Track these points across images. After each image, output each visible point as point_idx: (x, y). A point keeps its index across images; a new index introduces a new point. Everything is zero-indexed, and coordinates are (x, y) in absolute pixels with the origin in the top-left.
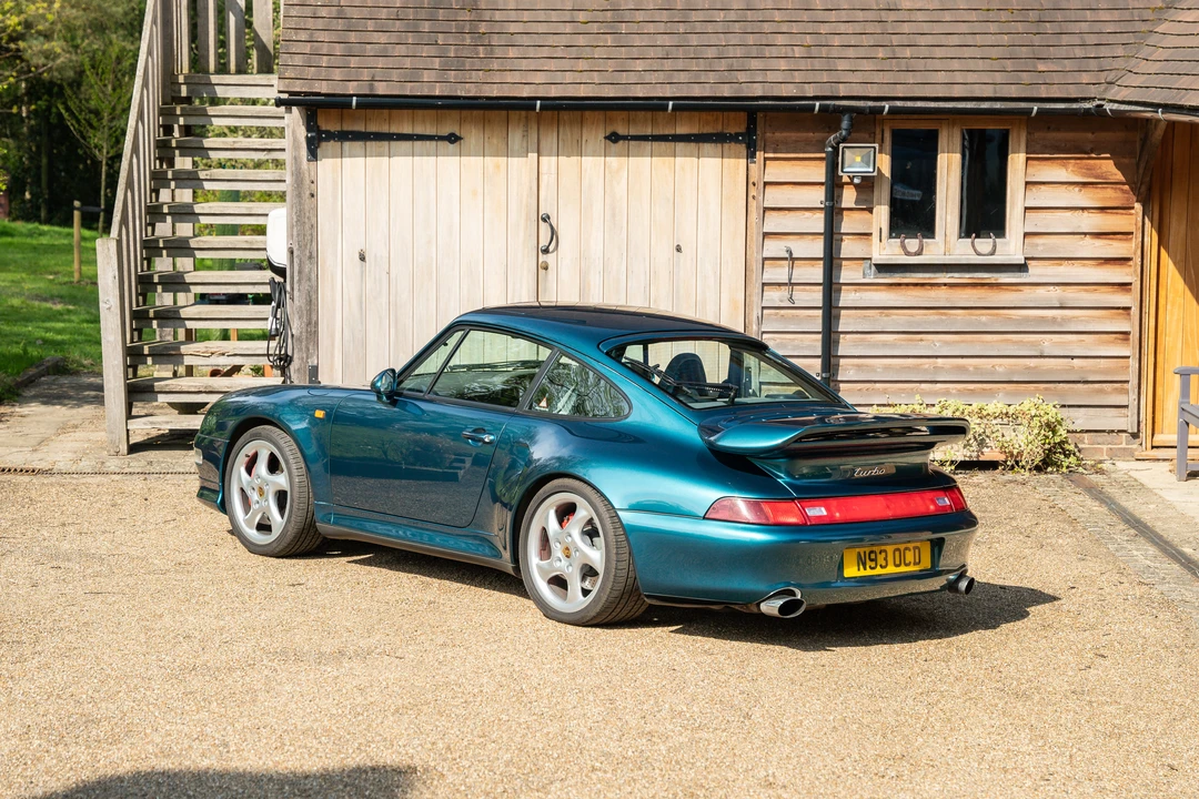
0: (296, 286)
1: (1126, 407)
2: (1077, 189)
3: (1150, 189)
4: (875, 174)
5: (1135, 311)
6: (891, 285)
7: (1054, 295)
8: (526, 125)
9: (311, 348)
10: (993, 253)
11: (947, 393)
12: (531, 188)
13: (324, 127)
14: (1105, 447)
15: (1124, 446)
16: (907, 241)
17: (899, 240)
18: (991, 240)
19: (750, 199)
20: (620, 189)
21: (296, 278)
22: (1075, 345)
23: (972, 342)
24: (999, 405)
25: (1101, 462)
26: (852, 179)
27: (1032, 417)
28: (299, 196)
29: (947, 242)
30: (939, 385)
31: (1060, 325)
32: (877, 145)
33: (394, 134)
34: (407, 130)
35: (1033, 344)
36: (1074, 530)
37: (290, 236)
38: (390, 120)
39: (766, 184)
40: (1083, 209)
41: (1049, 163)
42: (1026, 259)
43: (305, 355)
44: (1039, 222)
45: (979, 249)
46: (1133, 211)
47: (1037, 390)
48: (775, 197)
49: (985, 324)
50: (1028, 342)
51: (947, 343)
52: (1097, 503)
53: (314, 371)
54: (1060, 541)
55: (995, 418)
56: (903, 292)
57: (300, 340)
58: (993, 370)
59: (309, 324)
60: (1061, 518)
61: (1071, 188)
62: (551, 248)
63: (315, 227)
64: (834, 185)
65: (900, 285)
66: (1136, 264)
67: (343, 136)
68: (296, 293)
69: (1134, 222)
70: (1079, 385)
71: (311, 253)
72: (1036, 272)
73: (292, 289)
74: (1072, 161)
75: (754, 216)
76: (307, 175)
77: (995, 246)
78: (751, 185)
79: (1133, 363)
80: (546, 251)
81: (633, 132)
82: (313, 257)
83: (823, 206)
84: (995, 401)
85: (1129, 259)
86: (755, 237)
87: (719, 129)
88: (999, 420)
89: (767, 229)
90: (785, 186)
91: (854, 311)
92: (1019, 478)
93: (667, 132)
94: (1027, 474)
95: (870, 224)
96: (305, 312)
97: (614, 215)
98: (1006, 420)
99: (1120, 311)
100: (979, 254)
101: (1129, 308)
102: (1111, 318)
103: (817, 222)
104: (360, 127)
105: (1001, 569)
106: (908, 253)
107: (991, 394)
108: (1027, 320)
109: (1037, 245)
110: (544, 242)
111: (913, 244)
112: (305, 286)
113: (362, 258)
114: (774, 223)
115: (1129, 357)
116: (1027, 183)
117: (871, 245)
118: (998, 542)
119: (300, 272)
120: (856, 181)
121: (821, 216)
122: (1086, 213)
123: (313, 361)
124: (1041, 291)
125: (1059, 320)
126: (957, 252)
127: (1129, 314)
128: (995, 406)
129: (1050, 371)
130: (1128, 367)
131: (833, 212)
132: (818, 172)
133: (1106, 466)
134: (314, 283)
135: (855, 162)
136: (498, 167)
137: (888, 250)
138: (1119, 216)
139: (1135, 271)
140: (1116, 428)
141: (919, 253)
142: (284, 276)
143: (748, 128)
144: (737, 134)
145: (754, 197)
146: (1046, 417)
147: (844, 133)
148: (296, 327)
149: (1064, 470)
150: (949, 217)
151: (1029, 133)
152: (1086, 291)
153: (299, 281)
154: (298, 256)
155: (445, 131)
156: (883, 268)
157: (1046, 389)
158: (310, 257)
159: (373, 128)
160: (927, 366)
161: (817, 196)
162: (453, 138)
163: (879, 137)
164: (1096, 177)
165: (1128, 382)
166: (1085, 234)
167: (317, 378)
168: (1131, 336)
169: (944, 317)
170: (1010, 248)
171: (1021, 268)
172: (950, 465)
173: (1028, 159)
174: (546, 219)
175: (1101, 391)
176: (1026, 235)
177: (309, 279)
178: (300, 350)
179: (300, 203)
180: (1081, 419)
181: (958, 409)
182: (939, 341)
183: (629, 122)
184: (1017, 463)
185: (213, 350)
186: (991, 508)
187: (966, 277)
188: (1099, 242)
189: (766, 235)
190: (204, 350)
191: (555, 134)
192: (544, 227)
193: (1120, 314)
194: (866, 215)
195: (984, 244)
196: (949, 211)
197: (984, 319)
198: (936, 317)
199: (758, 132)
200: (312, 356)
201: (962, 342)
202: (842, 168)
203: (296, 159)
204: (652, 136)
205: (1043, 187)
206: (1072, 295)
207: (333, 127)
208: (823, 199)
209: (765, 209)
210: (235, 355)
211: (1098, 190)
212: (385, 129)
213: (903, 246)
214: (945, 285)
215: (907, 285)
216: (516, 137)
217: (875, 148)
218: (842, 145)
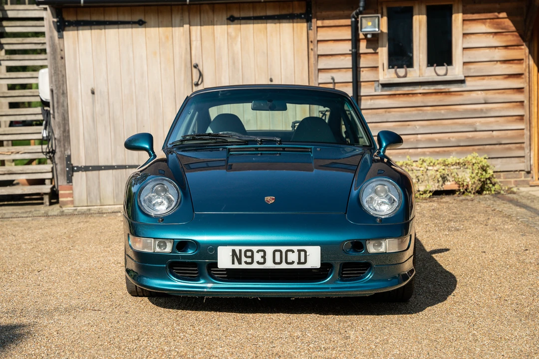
0: (56, 110)
1: (524, 157)
2: (491, 36)
3: (532, 34)
4: (380, 32)
5: (526, 103)
6: (390, 95)
7: (480, 96)
8: (182, 13)
9: (66, 145)
10: (446, 75)
11: (424, 154)
12: (186, 49)
13: (66, 19)
14: (512, 180)
15: (523, 179)
16: (398, 70)
17: (393, 70)
18: (444, 68)
19: (310, 50)
20: (237, 47)
21: (56, 105)
22: (494, 124)
23: (437, 125)
24: (455, 159)
25: (511, 188)
26: (366, 35)
27: (473, 164)
28: (55, 58)
29: (420, 70)
30: (419, 150)
31: (485, 113)
32: (380, 15)
33: (107, 21)
34: (114, 18)
35: (471, 125)
36: (512, 221)
37: (51, 82)
38: (104, 13)
39: (318, 41)
40: (495, 47)
41: (475, 22)
42: (465, 77)
43: (63, 149)
44: (472, 56)
45: (439, 72)
46: (523, 47)
47: (474, 150)
48: (323, 49)
49: (443, 115)
50: (468, 124)
51: (423, 126)
52: (518, 207)
53: (69, 158)
54: (506, 227)
55: (453, 165)
56: (397, 99)
57: (59, 141)
58: (449, 140)
59: (64, 131)
60: (501, 215)
61: (488, 36)
62: (199, 82)
63: (64, 76)
64: (355, 41)
65: (395, 95)
66: (526, 77)
67: (79, 24)
68: (56, 115)
69: (524, 53)
70: (497, 146)
71: (63, 91)
72: (470, 84)
73: (54, 112)
74: (488, 20)
75: (312, 60)
76: (58, 46)
77: (447, 70)
78: (310, 43)
79: (526, 132)
80: (197, 85)
81: (243, 15)
82: (64, 94)
83: (351, 52)
84: (451, 157)
85: (522, 74)
86: (313, 71)
87: (291, 11)
88: (455, 167)
89: (320, 67)
90: (329, 43)
91: (370, 111)
92: (469, 198)
93: (262, 14)
94: (472, 196)
95: (377, 61)
96: (62, 125)
97: (234, 63)
98: (458, 167)
99: (518, 103)
100: (438, 75)
101: (523, 102)
102: (514, 107)
103: (348, 62)
104: (87, 18)
105: (478, 243)
106: (399, 77)
107: (449, 154)
108: (466, 111)
109: (470, 69)
110: (195, 80)
111: (401, 72)
112: (61, 110)
113: (93, 93)
114: (323, 63)
115: (523, 129)
116: (464, 34)
117: (378, 73)
118: (470, 229)
119: (58, 102)
120: (369, 36)
121: (349, 58)
122: (497, 50)
123: (68, 152)
124: (474, 95)
125: (485, 110)
126: (426, 75)
127: (523, 105)
128: (451, 159)
129: (481, 139)
130: (523, 135)
131: (356, 56)
132: (347, 34)
133: (515, 189)
134: (66, 108)
135: (369, 26)
136: (167, 38)
137: (387, 75)
138: (515, 51)
139: (526, 81)
140: (519, 169)
141: (405, 76)
142: (49, 106)
143: (307, 10)
144: (301, 14)
145: (312, 49)
146: (481, 164)
147: (361, 9)
148: (57, 134)
149: (493, 192)
150: (421, 55)
151: (464, 6)
152: (499, 93)
153: (58, 107)
154: (56, 93)
155: (136, 18)
156: (385, 85)
157: (479, 149)
158: (63, 93)
159: (95, 18)
160: (412, 140)
161: (347, 47)
162: (141, 23)
163: (380, 11)
164: (502, 29)
165: (523, 143)
166: (497, 61)
167: (70, 161)
168: (525, 118)
169: (420, 112)
170: (456, 71)
171: (462, 82)
172: (429, 193)
173: (464, 20)
174: (196, 66)
175: (509, 149)
176: (465, 63)
177: (63, 106)
178: (60, 146)
179: (56, 63)
180: (499, 165)
181: (431, 162)
182: (418, 125)
183: (240, 9)
184: (466, 190)
185: (13, 151)
186: (458, 212)
187: (432, 89)
188: (505, 66)
189: (320, 70)
190: (7, 151)
191: (199, 18)
192: (194, 70)
193: (517, 106)
194: (374, 56)
195: (441, 70)
196: (421, 52)
197: (443, 111)
198: (416, 112)
199: (313, 12)
200: (67, 149)
201: (432, 125)
202: (361, 28)
203: (52, 38)
204: (253, 17)
205: (472, 36)
206: (491, 96)
207: (72, 18)
208: (350, 48)
209: (319, 56)
210: (25, 153)
211: (503, 36)
212: (101, 18)
213: (396, 73)
214: (420, 93)
215: (399, 94)
216: (177, 19)
217: (378, 17)
218: (360, 16)
